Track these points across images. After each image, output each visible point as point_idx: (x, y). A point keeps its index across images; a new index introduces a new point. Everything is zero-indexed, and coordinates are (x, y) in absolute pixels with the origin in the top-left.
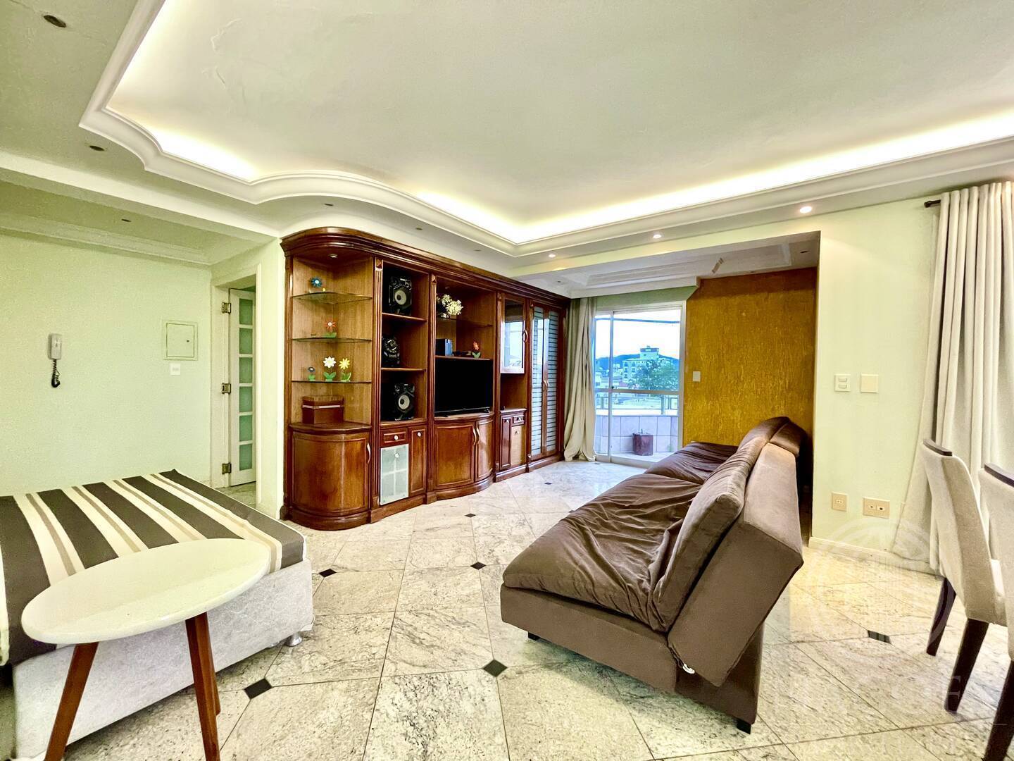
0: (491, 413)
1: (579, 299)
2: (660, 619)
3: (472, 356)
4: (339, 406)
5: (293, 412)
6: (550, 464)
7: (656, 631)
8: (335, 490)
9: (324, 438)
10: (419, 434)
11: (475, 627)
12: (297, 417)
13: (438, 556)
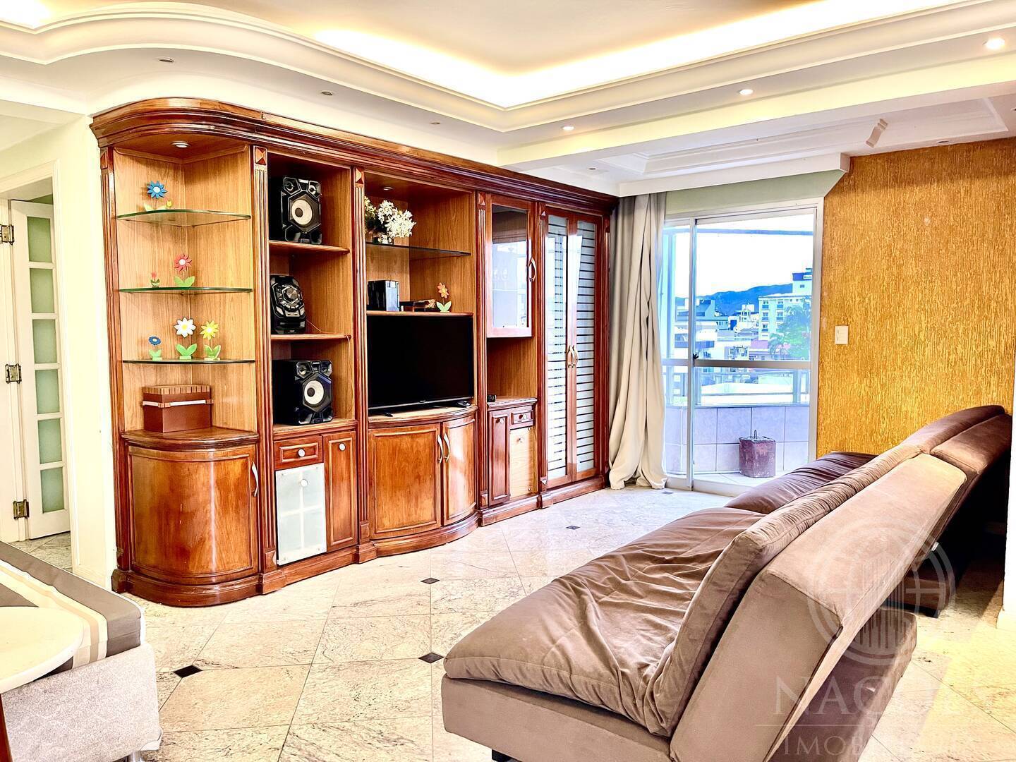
0: (471, 408)
1: (635, 197)
2: (659, 716)
3: (437, 310)
4: (204, 402)
5: (128, 414)
6: (583, 494)
7: (654, 735)
8: (202, 541)
9: (179, 455)
10: (342, 447)
11: (412, 745)
12: (134, 421)
13: (367, 644)
